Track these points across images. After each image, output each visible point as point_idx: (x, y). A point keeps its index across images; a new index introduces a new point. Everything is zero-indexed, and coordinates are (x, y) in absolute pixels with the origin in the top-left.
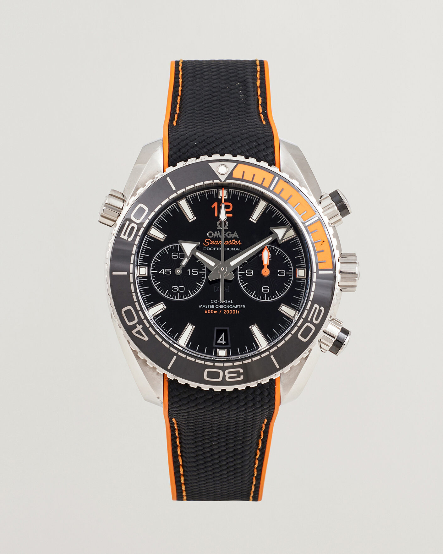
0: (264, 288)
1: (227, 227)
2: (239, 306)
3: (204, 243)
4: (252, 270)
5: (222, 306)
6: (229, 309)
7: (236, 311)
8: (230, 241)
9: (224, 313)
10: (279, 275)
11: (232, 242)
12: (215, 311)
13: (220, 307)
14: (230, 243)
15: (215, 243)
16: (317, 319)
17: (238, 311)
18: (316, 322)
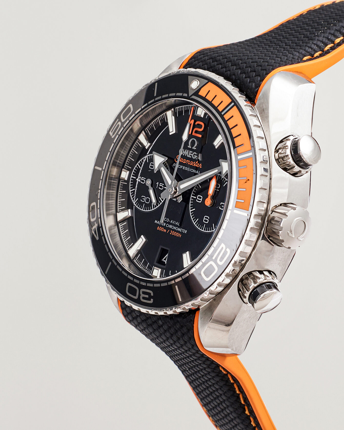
0: (205, 217)
1: (195, 147)
2: (183, 230)
3: (175, 159)
4: (202, 197)
5: (171, 226)
6: (175, 231)
7: (179, 234)
8: (194, 163)
9: (171, 234)
10: (220, 208)
11: (195, 163)
12: (164, 230)
13: (169, 227)
14: (193, 164)
15: (183, 161)
16: (221, 260)
17: (181, 235)
18: (221, 263)
